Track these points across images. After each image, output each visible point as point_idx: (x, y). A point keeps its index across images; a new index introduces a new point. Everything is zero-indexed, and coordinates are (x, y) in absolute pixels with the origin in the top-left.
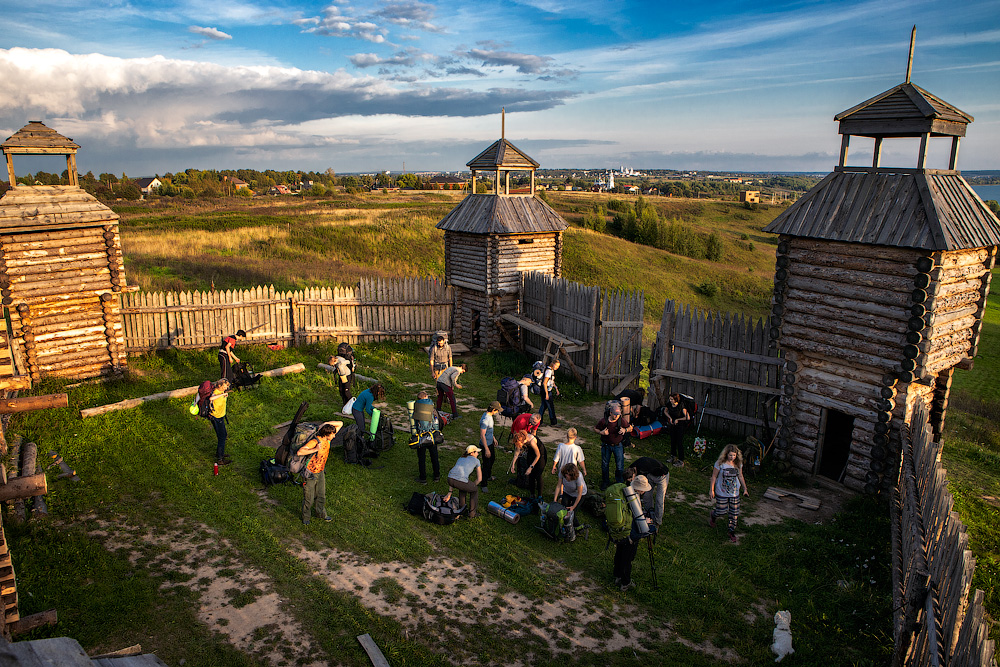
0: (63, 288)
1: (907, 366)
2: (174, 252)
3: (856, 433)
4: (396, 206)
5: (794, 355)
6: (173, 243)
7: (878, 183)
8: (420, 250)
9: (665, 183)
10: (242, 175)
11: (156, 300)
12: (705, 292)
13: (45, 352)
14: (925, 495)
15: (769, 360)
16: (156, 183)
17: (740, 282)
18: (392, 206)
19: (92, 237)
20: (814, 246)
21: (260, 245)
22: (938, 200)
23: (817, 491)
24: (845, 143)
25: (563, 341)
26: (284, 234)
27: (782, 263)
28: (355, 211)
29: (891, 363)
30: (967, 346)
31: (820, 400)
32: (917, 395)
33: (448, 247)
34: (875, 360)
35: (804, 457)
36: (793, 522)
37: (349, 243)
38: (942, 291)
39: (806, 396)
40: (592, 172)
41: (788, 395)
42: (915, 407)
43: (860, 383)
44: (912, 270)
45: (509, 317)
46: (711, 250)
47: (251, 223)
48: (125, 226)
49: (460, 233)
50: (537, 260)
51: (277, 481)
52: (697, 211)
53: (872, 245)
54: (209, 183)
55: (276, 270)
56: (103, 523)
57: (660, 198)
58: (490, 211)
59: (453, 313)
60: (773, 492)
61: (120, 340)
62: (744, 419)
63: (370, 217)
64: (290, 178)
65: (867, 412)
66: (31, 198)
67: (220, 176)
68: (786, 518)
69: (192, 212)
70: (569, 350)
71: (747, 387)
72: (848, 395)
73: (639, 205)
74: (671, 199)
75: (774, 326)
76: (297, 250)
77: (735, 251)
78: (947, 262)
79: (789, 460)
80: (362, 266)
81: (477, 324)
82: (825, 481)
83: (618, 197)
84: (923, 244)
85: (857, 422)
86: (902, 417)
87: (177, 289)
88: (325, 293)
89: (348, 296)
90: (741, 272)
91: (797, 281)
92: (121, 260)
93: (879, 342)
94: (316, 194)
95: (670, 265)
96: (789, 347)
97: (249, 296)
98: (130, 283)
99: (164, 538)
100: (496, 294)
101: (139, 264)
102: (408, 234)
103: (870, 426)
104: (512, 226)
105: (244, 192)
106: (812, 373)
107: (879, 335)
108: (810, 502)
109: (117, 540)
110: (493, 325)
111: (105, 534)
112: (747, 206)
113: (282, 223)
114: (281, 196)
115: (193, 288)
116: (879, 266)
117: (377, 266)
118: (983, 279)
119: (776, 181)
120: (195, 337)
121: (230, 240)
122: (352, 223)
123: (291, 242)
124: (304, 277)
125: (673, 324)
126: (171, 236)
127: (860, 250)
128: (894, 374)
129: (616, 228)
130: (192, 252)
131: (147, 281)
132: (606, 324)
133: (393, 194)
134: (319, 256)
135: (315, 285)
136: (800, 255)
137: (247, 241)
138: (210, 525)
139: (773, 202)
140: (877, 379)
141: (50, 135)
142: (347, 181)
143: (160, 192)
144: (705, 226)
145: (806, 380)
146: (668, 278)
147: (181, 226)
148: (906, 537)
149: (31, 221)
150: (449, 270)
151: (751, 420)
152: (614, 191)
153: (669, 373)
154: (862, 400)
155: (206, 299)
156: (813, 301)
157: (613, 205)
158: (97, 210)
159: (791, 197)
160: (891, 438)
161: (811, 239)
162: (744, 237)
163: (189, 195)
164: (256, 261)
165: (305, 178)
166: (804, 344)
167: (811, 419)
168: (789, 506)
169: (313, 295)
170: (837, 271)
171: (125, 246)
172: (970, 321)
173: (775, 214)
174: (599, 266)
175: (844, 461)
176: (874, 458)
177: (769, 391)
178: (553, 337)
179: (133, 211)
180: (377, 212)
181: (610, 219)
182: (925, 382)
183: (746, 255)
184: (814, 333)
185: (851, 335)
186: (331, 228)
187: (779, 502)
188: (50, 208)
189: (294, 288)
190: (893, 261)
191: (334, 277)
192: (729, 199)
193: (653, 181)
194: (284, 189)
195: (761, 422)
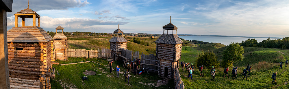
0: (60, 47)
1: (174, 60)
2: (74, 43)
3: (169, 70)
4: (104, 38)
5: (160, 60)
6: (74, 42)
7: (168, 36)
8: (107, 44)
9: (142, 35)
10: (83, 32)
11: (71, 50)
12: (147, 50)
13: (57, 56)
14: (178, 78)
15: (157, 61)
16: (72, 33)
17: (152, 49)
18: (103, 38)
19: (64, 40)
20: (161, 44)
21: (85, 42)
22: (175, 38)
23: (165, 80)
24: (164, 31)
25: (127, 59)
26: (88, 41)
27: (157, 47)
28: (98, 38)
29: (172, 60)
30: (180, 56)
31: (164, 66)
32: (176, 63)
33: (111, 44)
34: (170, 59)
35: (162, 75)
36: (162, 85)
37: (97, 43)
38: (177, 50)
39: (162, 66)
40: (131, 33)
41: (160, 66)
42: (175, 65)
43: (168, 63)
44: (173, 47)
45: (119, 55)
46: (148, 45)
47: (84, 39)
48: (68, 39)
49: (112, 42)
50: (123, 47)
51: (85, 80)
52: (146, 39)
53: (168, 44)
54: (79, 33)
55: (87, 46)
56: (62, 82)
57: (141, 37)
58: (117, 39)
59: (111, 54)
60: (159, 81)
61: (66, 55)
62: (154, 70)
63: (100, 39)
64: (89, 33)
65: (170, 67)
66: (58, 35)
67: (80, 33)
68: (161, 85)
69: (76, 37)
70: (128, 60)
71: (154, 65)
72: (167, 65)
73: (138, 38)
74: (142, 37)
75: (157, 55)
76: (90, 43)
77: (151, 45)
78: (177, 46)
79: (160, 75)
80: (99, 47)
81: (115, 56)
82: (165, 78)
83: (135, 37)
84: (174, 44)
85: (169, 69)
86: (174, 67)
87: (74, 48)
88: (93, 50)
89: (96, 51)
90: (152, 47)
91: (159, 49)
92: (67, 44)
93: (170, 57)
94: (93, 35)
95: (142, 47)
96: (159, 59)
97: (83, 50)
98: (68, 47)
99: (69, 86)
100: (117, 52)
101: (69, 44)
102: (105, 42)
103: (170, 69)
104: (120, 41)
105: (83, 35)
106: (162, 62)
107: (170, 56)
108: (164, 82)
109: (63, 85)
110: (117, 56)
111: (62, 84)
112: (152, 38)
113: (88, 39)
114: (88, 36)
115: (76, 48)
116: (169, 47)
117: (101, 47)
118: (181, 48)
119: (156, 35)
120: (75, 56)
121: (81, 41)
122: (97, 40)
123: (89, 42)
124: (90, 48)
125: (143, 56)
126: (74, 41)
127: (167, 45)
128: (172, 61)
129: (135, 41)
130: (76, 43)
131: (70, 47)
132: (133, 56)
133: (104, 36)
134: (93, 44)
135: (92, 49)
136: (159, 46)
137: (83, 42)
138: (75, 86)
139: (155, 38)
140: (170, 62)
141: (61, 27)
142: (97, 34)
143: (73, 34)
144: (147, 41)
145: (162, 63)
146: (142, 49)
147: (75, 39)
148: (176, 84)
149: (58, 38)
150: (111, 48)
151: (155, 70)
152: (134, 36)
153: (143, 64)
154: (169, 65)
155: (77, 50)
156: (162, 52)
157: (134, 38)
158: (65, 37)
159: (158, 37)
160: (173, 70)
161: (161, 43)
162: (152, 43)
163: (76, 35)
164: (84, 45)
165: (91, 33)
166: (161, 58)
167: (163, 69)
168: (161, 83)
169: (92, 51)
170: (164, 48)
171: (68, 42)
172: (180, 53)
173: (156, 40)
174: (132, 47)
175: (168, 75)
176: (171, 73)
177: (157, 65)
178: (126, 58)
179: (69, 37)
180: (101, 39)
181: (134, 40)
182: (176, 62)
183: (152, 45)
184: (162, 56)
185: (167, 56)
186: (94, 40)
187: (160, 82)
188: (60, 36)
189: (89, 49)
190: (171, 46)
191: (95, 48)
192: (150, 37)
193: (140, 35)
194: (88, 35)
195: (156, 70)
